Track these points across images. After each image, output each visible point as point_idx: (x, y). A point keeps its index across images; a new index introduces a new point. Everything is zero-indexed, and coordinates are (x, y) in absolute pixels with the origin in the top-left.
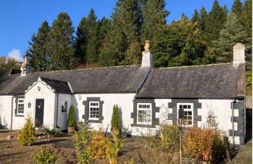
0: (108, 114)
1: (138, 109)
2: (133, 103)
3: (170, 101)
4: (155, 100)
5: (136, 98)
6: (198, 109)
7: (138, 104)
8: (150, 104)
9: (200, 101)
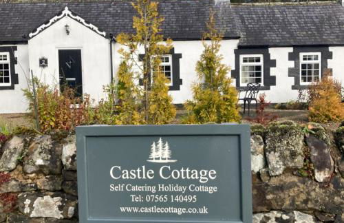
0: (190, 73)
1: (242, 64)
2: (234, 55)
3: (291, 50)
4: (269, 49)
5: (240, 47)
6: (329, 60)
7: (242, 57)
8: (261, 56)
9: (331, 49)
